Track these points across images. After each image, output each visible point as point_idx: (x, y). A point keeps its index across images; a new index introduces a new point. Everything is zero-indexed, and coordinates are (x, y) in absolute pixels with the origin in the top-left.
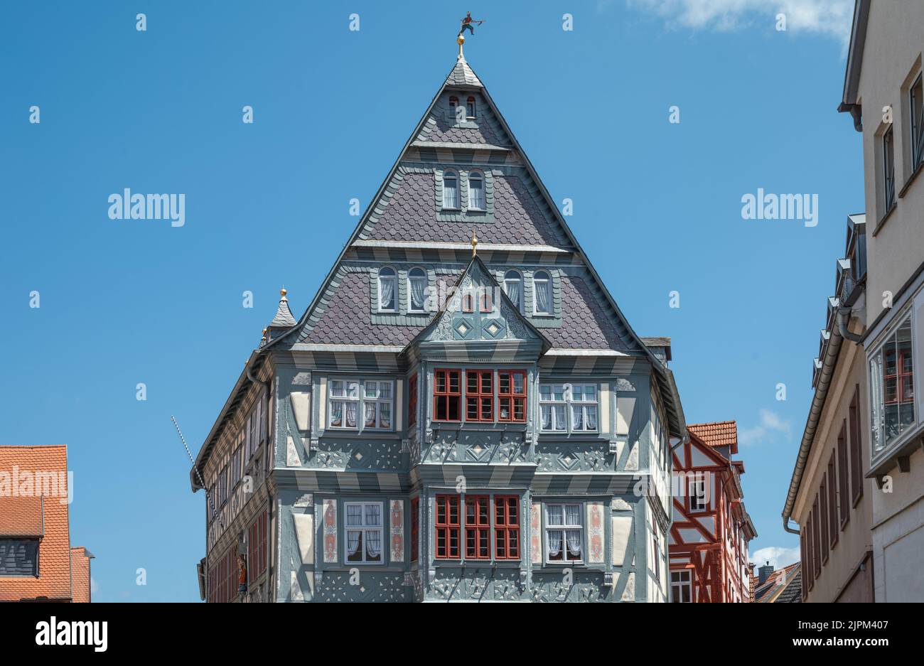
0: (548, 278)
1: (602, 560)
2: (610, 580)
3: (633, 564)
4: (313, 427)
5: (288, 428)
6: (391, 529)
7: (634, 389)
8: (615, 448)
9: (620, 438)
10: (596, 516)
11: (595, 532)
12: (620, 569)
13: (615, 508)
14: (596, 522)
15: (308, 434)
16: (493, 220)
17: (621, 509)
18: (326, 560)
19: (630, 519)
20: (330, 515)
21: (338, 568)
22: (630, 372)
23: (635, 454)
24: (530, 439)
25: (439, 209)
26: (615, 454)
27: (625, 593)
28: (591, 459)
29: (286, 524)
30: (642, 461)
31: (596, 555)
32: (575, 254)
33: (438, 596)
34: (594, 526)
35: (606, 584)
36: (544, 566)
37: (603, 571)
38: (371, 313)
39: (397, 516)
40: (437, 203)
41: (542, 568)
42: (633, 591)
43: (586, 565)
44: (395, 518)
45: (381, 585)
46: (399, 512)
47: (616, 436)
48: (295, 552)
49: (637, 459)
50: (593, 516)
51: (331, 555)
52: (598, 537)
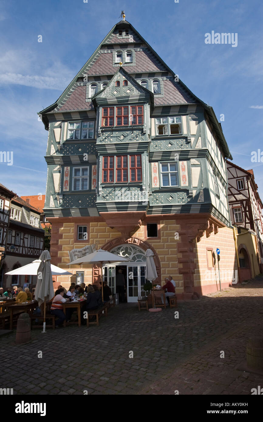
0: (158, 82)
1: (187, 185)
2: (192, 193)
3: (202, 186)
4: (61, 140)
5: (52, 142)
6: (92, 176)
7: (197, 118)
8: (190, 140)
9: (192, 136)
10: (183, 167)
11: (183, 173)
12: (196, 188)
13: (192, 164)
14: (184, 169)
15: (59, 143)
16: (135, 65)
17: (195, 164)
18: (64, 190)
19: (199, 168)
20: (67, 173)
21: (69, 193)
22: (195, 111)
23: (200, 142)
24: (146, 131)
25: (114, 63)
26: (191, 142)
27: (199, 198)
28: (180, 145)
29: (50, 177)
30: (203, 144)
31: (184, 183)
32: (169, 73)
33: (103, 199)
34: (183, 171)
35: (190, 195)
36: (160, 188)
37: (188, 189)
38: (86, 99)
39: (95, 171)
40: (113, 61)
41: (160, 189)
42: (203, 197)
43: (180, 187)
44: (94, 172)
45: (88, 199)
46: (96, 170)
47: (190, 135)
48: (53, 188)
49: (200, 144)
50: (182, 167)
51: (66, 188)
52: (185, 176)
